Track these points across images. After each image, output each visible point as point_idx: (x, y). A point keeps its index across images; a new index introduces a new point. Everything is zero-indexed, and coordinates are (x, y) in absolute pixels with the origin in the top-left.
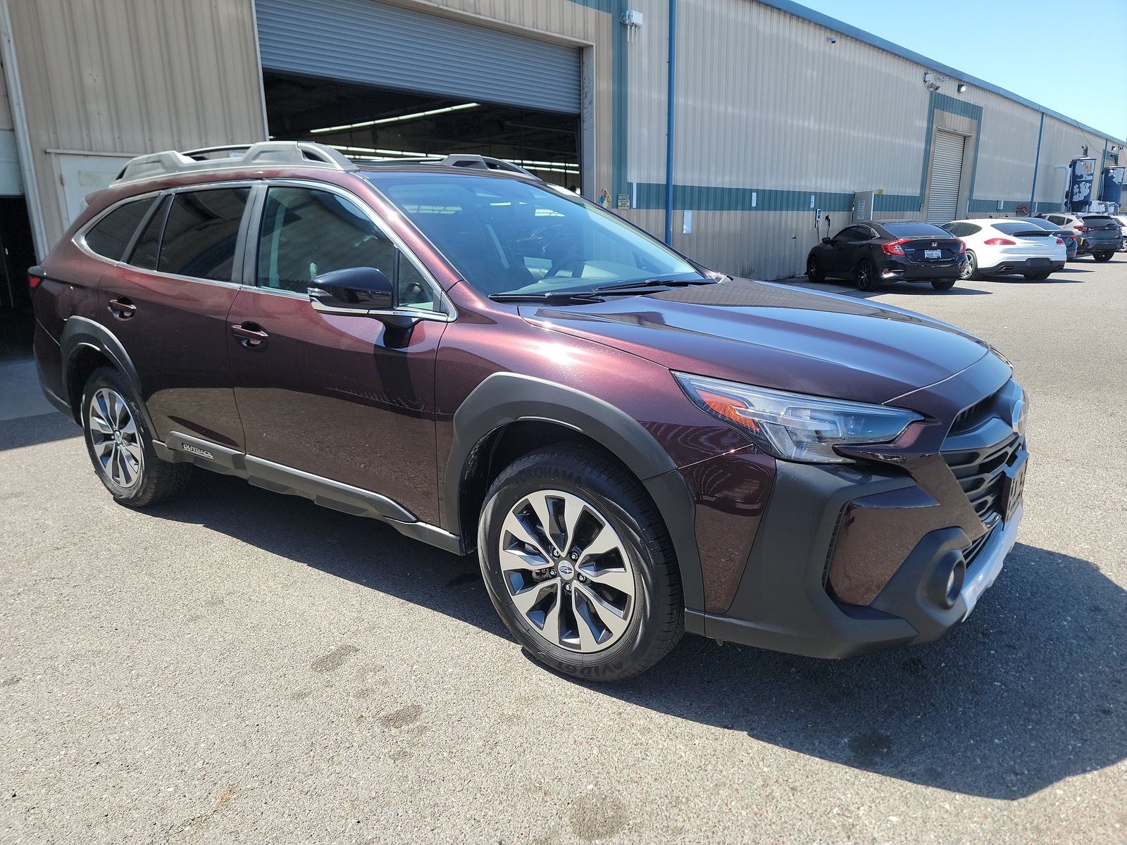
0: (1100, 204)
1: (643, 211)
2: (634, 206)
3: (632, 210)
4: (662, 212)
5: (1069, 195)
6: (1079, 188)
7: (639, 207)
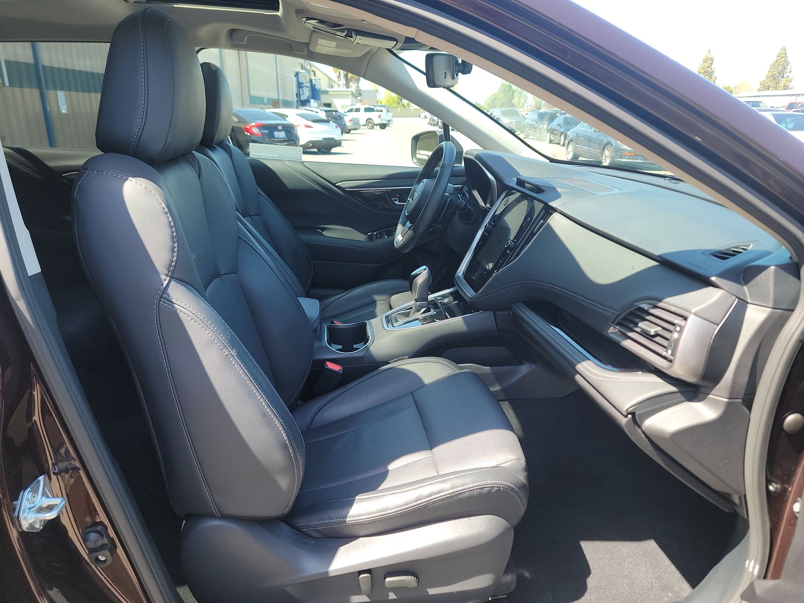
0: (315, 102)
1: (17, 90)
2: (7, 83)
3: (6, 88)
4: (36, 92)
5: (298, 95)
6: (303, 90)
7: (11, 84)
